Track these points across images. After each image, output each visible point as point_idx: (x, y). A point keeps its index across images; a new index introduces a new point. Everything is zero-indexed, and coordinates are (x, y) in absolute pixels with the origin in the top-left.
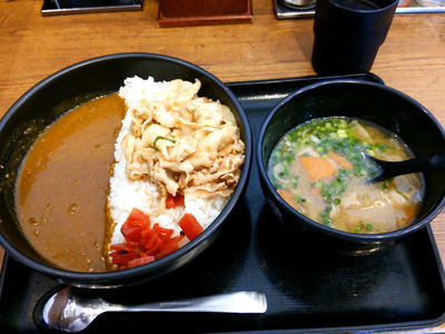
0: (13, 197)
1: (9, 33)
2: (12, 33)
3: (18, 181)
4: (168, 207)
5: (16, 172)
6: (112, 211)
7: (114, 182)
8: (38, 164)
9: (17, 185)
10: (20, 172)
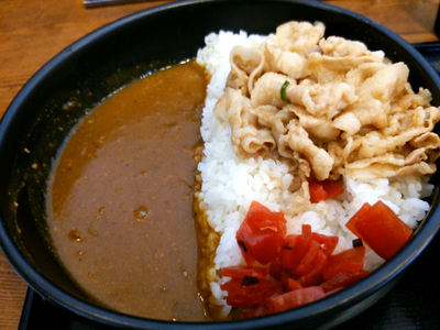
0: (43, 199)
1: (46, 27)
2: (50, 27)
3: (52, 177)
4: (314, 200)
5: (49, 164)
6: (208, 212)
7: (207, 169)
8: (83, 153)
9: (50, 182)
10: (56, 163)
